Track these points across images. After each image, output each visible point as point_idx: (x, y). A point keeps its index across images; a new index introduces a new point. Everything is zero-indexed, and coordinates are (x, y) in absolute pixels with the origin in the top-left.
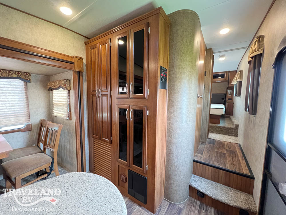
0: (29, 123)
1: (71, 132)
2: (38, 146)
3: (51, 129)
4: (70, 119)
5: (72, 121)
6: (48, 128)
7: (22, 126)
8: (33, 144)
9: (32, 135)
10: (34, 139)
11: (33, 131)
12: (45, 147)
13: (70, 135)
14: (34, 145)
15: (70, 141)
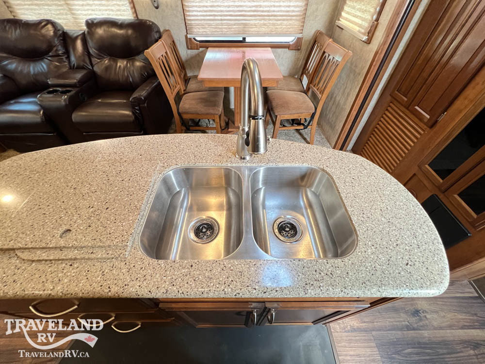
0: (300, 36)
1: (357, 70)
2: (300, 79)
3: (329, 55)
4: (369, 42)
5: (371, 45)
6: (324, 52)
7: (290, 39)
8: (295, 75)
9: (298, 59)
10: (299, 67)
11: (301, 52)
12: (311, 85)
13: (352, 76)
14: (296, 77)
15: (346, 87)
